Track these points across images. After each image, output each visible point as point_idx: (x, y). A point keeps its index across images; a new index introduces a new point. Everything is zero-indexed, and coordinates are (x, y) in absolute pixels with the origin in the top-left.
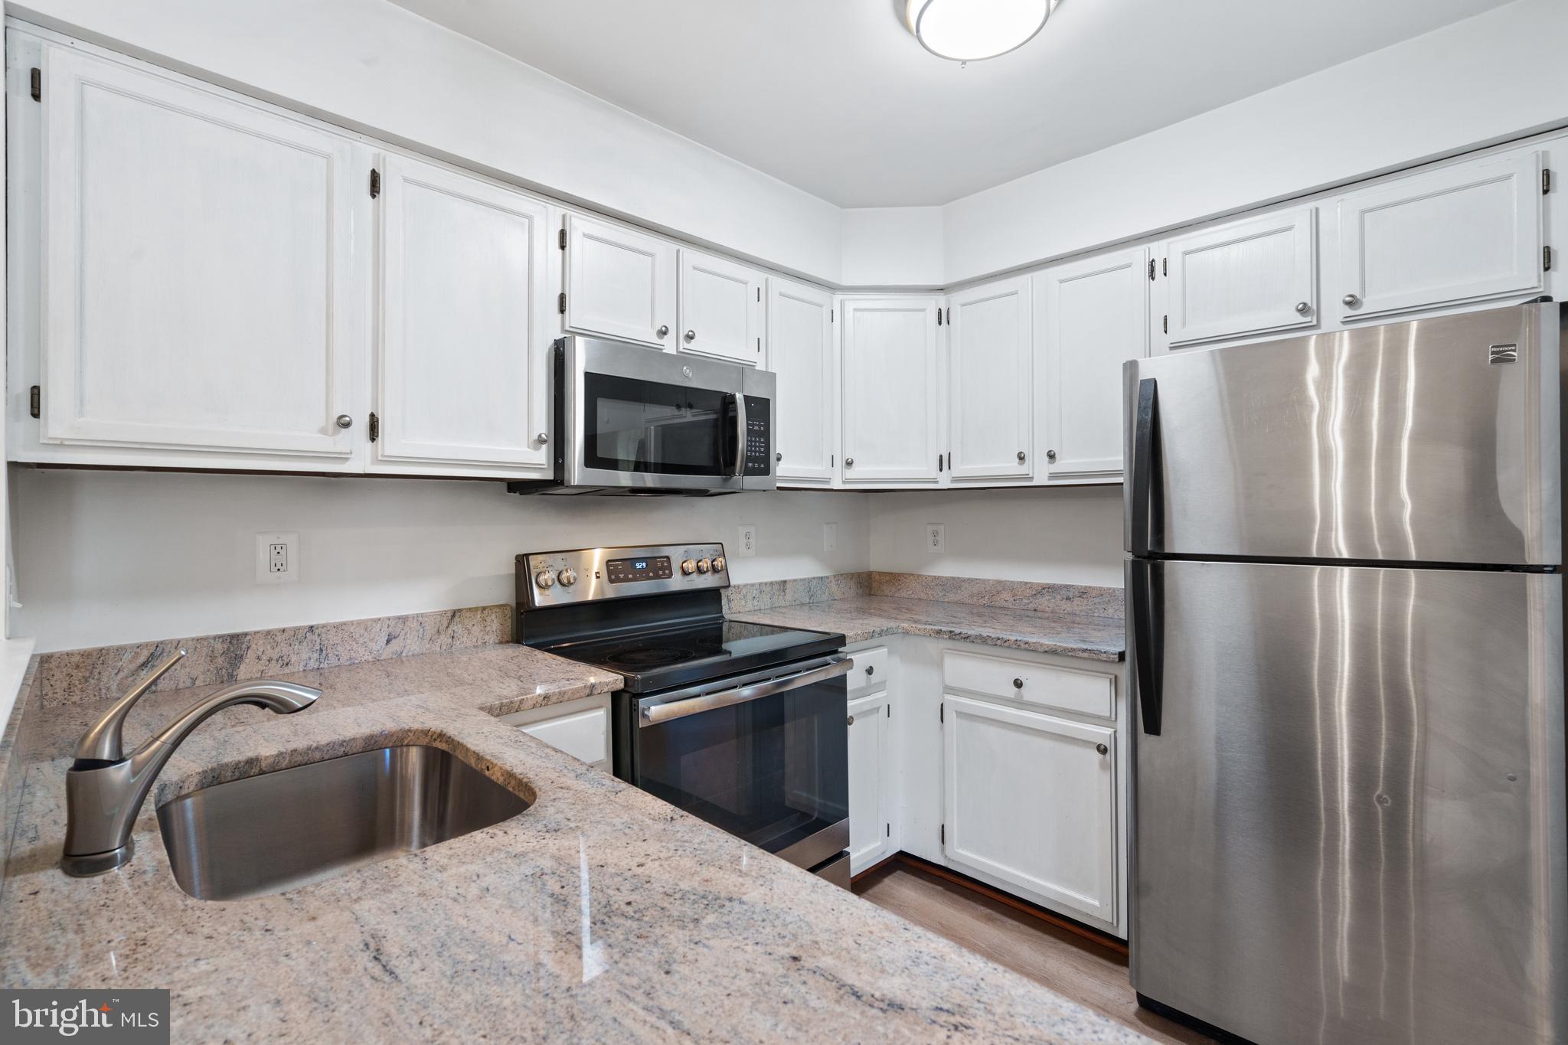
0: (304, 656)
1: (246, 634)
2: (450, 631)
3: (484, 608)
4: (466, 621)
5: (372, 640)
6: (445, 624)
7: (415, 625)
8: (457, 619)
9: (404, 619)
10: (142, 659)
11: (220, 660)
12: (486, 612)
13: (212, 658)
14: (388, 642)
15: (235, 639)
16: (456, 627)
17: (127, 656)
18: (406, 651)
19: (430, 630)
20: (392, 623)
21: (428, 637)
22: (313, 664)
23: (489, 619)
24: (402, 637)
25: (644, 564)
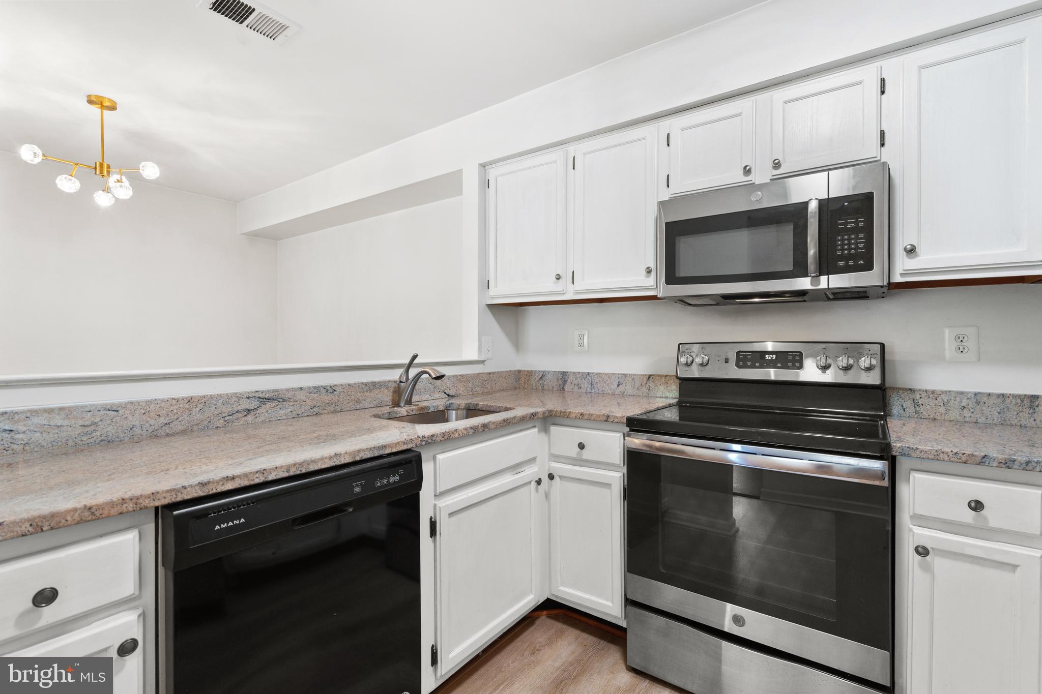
0: (586, 386)
1: (567, 372)
2: (647, 385)
3: (666, 376)
4: (656, 382)
5: (611, 383)
6: (645, 382)
7: (630, 379)
8: (651, 379)
9: (625, 375)
10: (540, 376)
11: (560, 381)
12: (667, 378)
13: (558, 380)
14: (618, 386)
15: (564, 373)
16: (650, 384)
17: (537, 374)
18: (626, 392)
19: (637, 384)
20: (620, 376)
21: (637, 387)
22: (589, 390)
23: (669, 383)
24: (624, 384)
25: (774, 357)
